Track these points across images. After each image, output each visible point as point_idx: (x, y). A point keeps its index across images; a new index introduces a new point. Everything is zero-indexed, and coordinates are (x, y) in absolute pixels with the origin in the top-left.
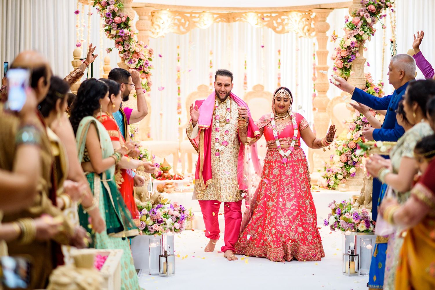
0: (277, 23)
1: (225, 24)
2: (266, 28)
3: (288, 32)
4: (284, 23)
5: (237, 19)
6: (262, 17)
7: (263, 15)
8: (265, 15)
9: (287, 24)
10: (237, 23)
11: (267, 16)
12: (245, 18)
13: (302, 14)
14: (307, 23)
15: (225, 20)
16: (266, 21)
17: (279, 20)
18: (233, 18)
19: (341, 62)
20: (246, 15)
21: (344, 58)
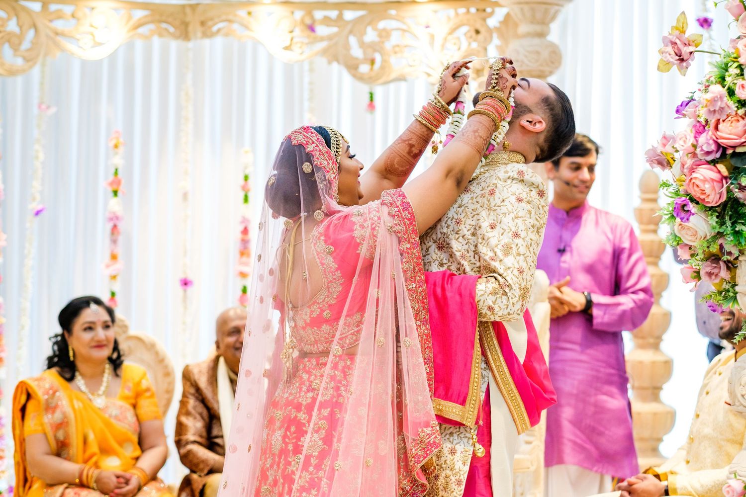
0: (362, 45)
1: (174, 45)
2: (322, 61)
3: (401, 78)
4: (388, 45)
5: (215, 29)
6: (308, 21)
7: (310, 14)
8: (319, 15)
9: (397, 49)
10: (219, 41)
11: (327, 21)
12: (246, 27)
13: (457, 14)
14: (474, 45)
15: (172, 29)
16: (322, 39)
17: (371, 36)
18: (203, 23)
19: (715, 176)
20: (249, 13)
21: (735, 155)
